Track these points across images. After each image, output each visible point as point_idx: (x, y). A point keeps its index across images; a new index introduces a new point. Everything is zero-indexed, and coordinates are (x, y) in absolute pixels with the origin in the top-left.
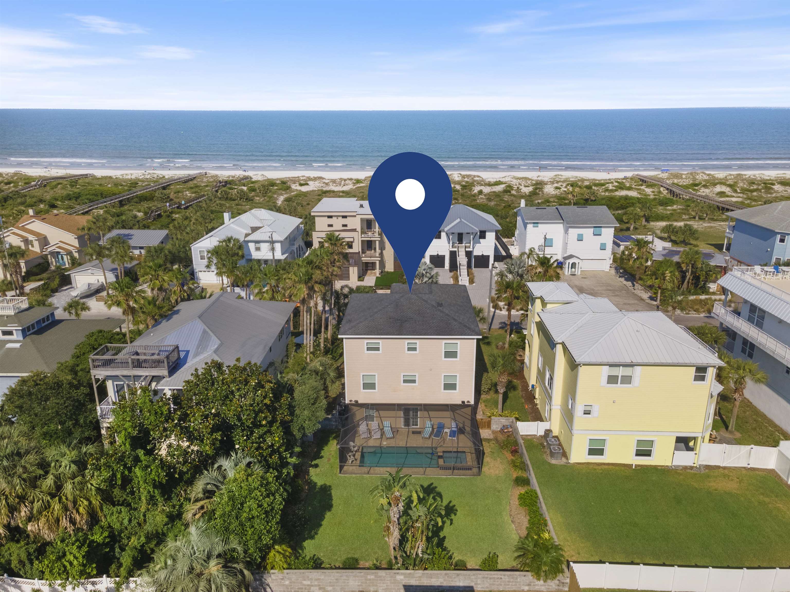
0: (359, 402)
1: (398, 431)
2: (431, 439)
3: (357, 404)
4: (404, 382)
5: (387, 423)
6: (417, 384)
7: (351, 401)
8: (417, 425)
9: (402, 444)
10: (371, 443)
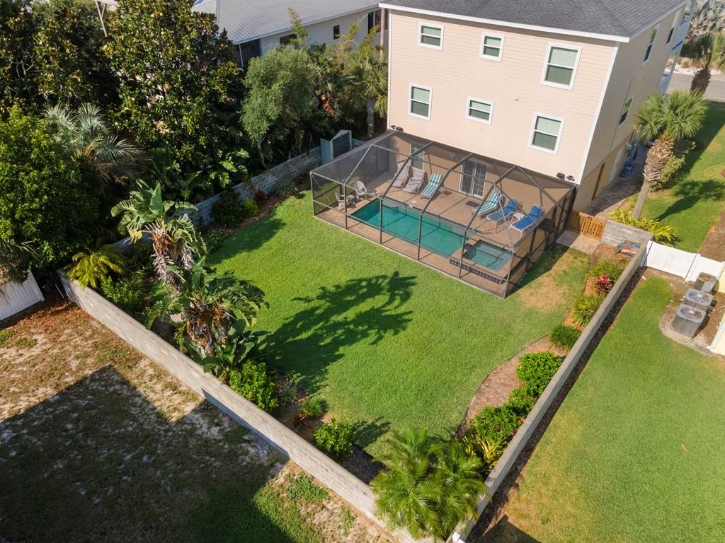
0: (405, 131)
1: (449, 193)
3: (401, 133)
4: (470, 114)
5: (436, 176)
6: (489, 122)
7: (393, 127)
8: (481, 194)
10: (398, 196)
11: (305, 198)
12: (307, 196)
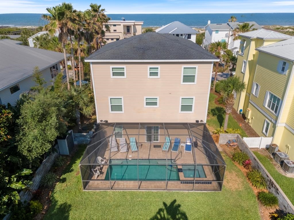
0: (109, 122)
1: (142, 145)
2: (170, 152)
3: (107, 123)
4: (146, 105)
5: (132, 139)
6: (158, 106)
7: (101, 121)
8: (158, 140)
9: (146, 156)
10: (119, 156)
11: (68, 180)
12: (67, 178)
